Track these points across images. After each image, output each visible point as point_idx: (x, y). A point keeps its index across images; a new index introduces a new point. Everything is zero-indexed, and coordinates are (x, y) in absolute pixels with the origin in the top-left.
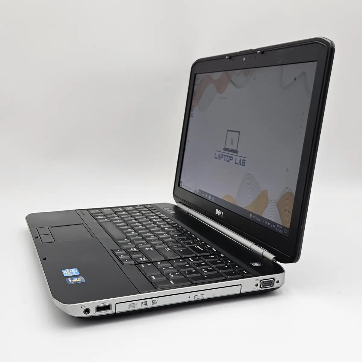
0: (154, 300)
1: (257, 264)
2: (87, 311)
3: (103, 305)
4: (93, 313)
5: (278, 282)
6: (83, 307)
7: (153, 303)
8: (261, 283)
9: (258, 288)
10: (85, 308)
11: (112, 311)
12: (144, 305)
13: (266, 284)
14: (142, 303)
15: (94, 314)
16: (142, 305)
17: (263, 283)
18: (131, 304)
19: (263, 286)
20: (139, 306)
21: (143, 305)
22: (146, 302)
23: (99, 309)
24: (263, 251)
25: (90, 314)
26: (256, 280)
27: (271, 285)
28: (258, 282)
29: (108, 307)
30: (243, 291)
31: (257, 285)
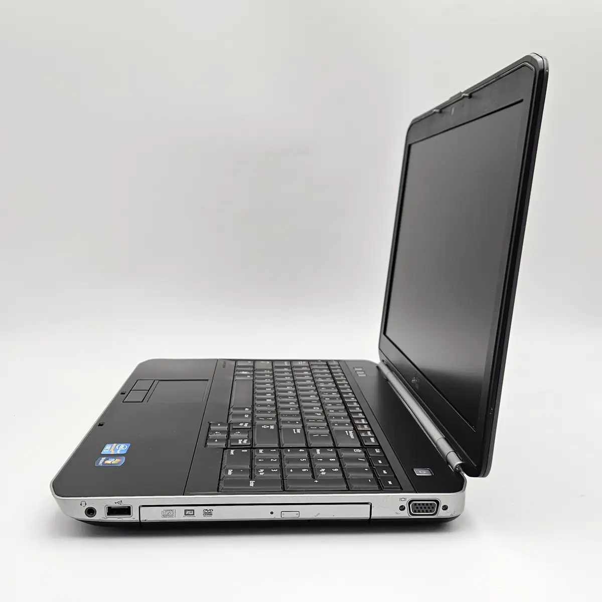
0: (207, 510)
1: (425, 472)
2: (91, 511)
3: (118, 505)
4: (101, 515)
5: (445, 508)
6: (83, 504)
7: (205, 514)
8: (411, 505)
9: (405, 514)
10: (87, 507)
11: (134, 517)
12: (189, 515)
13: (421, 508)
14: (185, 512)
15: (104, 519)
16: (185, 514)
17: (416, 506)
18: (166, 511)
19: (415, 511)
20: (179, 515)
21: (187, 515)
22: (192, 510)
23: (112, 511)
24: (451, 450)
25: (96, 518)
26: (400, 499)
27: (431, 511)
28: (405, 504)
29: (127, 511)
30: (375, 515)
31: (402, 508)
